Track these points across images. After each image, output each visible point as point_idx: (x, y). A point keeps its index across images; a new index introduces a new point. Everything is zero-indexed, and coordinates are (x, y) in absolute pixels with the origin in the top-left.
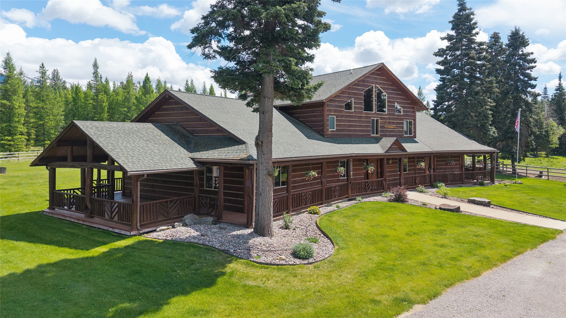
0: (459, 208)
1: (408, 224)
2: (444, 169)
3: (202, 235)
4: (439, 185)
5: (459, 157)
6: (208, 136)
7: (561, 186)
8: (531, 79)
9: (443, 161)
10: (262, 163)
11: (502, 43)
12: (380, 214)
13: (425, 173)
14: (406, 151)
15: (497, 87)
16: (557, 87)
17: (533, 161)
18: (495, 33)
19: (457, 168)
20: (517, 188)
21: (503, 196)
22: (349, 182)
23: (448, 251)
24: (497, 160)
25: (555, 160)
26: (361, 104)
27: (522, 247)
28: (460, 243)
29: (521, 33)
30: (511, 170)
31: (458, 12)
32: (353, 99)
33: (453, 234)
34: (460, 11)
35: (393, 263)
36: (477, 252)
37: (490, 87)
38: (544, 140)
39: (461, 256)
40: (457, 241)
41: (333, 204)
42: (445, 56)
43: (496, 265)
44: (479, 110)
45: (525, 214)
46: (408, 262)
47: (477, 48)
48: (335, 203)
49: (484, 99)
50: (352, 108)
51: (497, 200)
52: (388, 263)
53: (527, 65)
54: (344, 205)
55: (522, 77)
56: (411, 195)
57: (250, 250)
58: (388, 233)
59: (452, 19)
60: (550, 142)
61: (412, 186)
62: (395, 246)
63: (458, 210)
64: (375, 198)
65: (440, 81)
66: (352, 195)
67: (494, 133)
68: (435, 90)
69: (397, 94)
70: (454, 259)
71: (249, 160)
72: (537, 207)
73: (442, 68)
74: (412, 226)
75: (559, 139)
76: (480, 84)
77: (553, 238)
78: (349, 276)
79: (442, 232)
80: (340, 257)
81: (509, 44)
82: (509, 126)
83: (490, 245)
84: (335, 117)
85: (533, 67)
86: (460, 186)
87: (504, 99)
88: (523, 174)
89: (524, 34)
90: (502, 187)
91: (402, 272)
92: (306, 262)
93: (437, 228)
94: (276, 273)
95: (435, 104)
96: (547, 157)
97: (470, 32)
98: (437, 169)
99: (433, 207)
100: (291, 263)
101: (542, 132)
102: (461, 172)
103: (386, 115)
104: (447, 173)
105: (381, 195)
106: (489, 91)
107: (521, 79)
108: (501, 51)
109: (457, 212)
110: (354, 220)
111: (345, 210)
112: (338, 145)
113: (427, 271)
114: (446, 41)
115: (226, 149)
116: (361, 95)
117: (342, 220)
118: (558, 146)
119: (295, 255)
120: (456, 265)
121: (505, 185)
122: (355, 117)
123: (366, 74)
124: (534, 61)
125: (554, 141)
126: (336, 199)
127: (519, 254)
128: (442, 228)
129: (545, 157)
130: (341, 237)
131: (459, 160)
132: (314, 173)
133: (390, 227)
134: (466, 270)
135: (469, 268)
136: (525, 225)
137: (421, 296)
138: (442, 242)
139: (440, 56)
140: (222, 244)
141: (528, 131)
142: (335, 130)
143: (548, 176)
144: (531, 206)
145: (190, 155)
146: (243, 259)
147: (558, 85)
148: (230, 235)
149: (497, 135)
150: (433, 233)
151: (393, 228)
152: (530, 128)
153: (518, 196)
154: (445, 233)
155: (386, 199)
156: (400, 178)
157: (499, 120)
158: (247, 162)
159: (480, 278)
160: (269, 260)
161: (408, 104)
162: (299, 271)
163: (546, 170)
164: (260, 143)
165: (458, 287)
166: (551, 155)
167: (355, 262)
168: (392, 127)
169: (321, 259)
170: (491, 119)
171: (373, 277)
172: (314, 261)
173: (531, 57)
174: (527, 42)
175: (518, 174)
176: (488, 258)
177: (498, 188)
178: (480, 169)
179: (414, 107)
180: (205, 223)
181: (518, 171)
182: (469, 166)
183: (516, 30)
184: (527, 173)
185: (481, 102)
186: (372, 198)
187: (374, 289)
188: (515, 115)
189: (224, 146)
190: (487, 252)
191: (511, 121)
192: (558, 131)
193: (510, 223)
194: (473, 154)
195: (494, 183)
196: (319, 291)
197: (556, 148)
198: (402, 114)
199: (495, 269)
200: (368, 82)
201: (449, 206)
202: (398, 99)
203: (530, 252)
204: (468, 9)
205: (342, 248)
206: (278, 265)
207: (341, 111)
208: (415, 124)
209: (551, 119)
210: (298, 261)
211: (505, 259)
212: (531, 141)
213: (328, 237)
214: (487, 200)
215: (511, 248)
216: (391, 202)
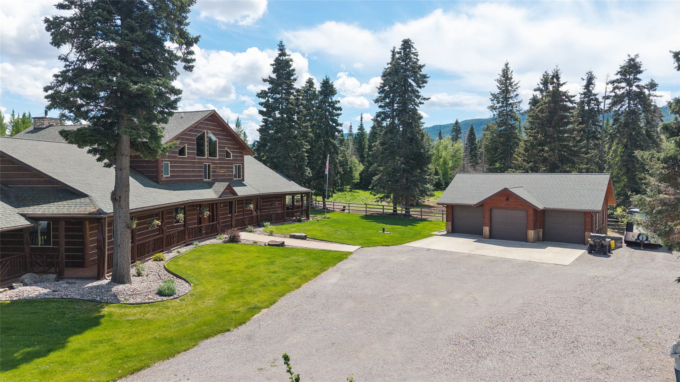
0: (283, 243)
1: (245, 260)
2: (268, 209)
3: (54, 291)
4: (265, 224)
5: (281, 197)
6: (32, 187)
7: (357, 218)
8: (338, 125)
9: (268, 202)
10: (120, 217)
11: (315, 89)
12: (219, 254)
13: (252, 214)
14: (237, 195)
15: (311, 132)
16: (359, 126)
17: (340, 196)
18: (310, 78)
19: (279, 207)
20: (326, 222)
21: (316, 230)
22: (186, 227)
23: (279, 275)
24: (312, 197)
25: (356, 194)
26: (193, 149)
27: (327, 266)
28: (286, 268)
29: (330, 82)
30: (322, 205)
31: (279, 56)
32: (186, 144)
33: (281, 263)
34: (280, 55)
35: (241, 289)
36: (299, 273)
37: (306, 132)
38: (348, 175)
39: (288, 277)
40: (285, 268)
41: (172, 250)
42: (267, 98)
43: (310, 280)
44: (297, 153)
45: (330, 242)
46: (252, 286)
47: (295, 93)
48: (174, 250)
49: (301, 142)
50: (185, 154)
51: (311, 233)
52: (237, 289)
53: (335, 112)
54: (183, 250)
55: (331, 123)
56: (244, 236)
57: (116, 296)
58: (231, 269)
59: (273, 62)
60: (353, 178)
61: (243, 226)
62: (239, 277)
63: (282, 244)
64: (211, 241)
65: (263, 122)
66: (189, 240)
67: (309, 173)
68: (257, 130)
69: (227, 140)
70: (283, 280)
71: (101, 214)
72: (339, 237)
73: (265, 110)
74: (249, 261)
75: (360, 174)
76: (297, 128)
77: (346, 258)
78: (211, 302)
79: (272, 263)
80: (198, 290)
81: (321, 91)
82: (321, 167)
83: (307, 267)
84: (169, 163)
85: (339, 115)
86: (283, 224)
87: (316, 141)
88: (331, 209)
89: (333, 84)
90: (315, 222)
91: (249, 293)
92: (172, 297)
93: (269, 260)
94: (149, 308)
95: (258, 145)
96: (350, 191)
97: (289, 79)
98: (263, 209)
99: (263, 244)
100: (159, 300)
101: (347, 168)
102: (283, 211)
103: (217, 160)
104: (271, 212)
105: (215, 238)
106: (305, 135)
107: (330, 124)
108: (314, 96)
109: (282, 246)
110: (199, 262)
111: (186, 254)
112: (174, 192)
113: (266, 289)
114: (267, 83)
115: (65, 203)
116: (193, 140)
117: (187, 264)
118: (358, 181)
119: (160, 293)
120: (285, 283)
121: (318, 221)
122: (188, 162)
123: (200, 120)
124: (340, 109)
125: (356, 177)
126: (175, 245)
127: (324, 271)
128: (272, 260)
129: (349, 191)
130: (193, 276)
131: (281, 201)
132: (157, 222)
133: (232, 264)
134: (292, 285)
135: (294, 284)
136: (330, 251)
137: (265, 304)
138: (273, 270)
139: (262, 97)
140: (83, 295)
141: (335, 171)
142: (169, 176)
143: (349, 210)
144: (335, 236)
145: (17, 210)
146: (113, 303)
147: (360, 126)
148: (86, 288)
149: (311, 175)
150: (266, 264)
151: (234, 264)
152: (337, 168)
153: (326, 229)
154: (275, 263)
155: (221, 241)
156: (231, 220)
157: (313, 161)
158: (98, 216)
159: (301, 289)
160: (139, 300)
161: (237, 149)
162: (169, 304)
163: (348, 205)
164: (118, 198)
165: (288, 296)
166: (354, 189)
167: (211, 292)
168: (222, 171)
169: (183, 294)
170: (307, 161)
171: (229, 300)
172: (177, 296)
173: (337, 106)
174: (335, 91)
175: (327, 209)
176: (305, 276)
177: (312, 224)
178: (298, 207)
179: (242, 152)
180: (48, 280)
181: (327, 206)
182: (289, 205)
183: (327, 79)
184: (334, 208)
185: (299, 145)
186: (208, 241)
187: (232, 306)
188: (325, 157)
189: (60, 200)
190: (305, 272)
191: (322, 161)
192: (359, 168)
193: (320, 251)
194: (293, 194)
195: (309, 219)
196: (192, 314)
197: (358, 183)
198: (231, 158)
199: (310, 282)
200: (200, 127)
201: (276, 242)
202: (227, 144)
203: (332, 269)
204: (287, 55)
205: (197, 284)
206: (149, 303)
207: (175, 157)
208: (243, 168)
209: (354, 157)
210: (165, 298)
211: (316, 275)
212: (337, 180)
213: (181, 278)
214: (304, 235)
215: (320, 267)
216: (226, 243)
